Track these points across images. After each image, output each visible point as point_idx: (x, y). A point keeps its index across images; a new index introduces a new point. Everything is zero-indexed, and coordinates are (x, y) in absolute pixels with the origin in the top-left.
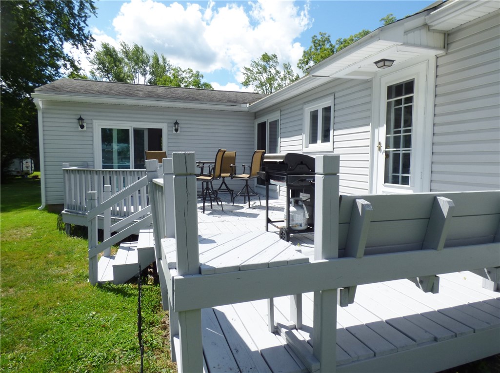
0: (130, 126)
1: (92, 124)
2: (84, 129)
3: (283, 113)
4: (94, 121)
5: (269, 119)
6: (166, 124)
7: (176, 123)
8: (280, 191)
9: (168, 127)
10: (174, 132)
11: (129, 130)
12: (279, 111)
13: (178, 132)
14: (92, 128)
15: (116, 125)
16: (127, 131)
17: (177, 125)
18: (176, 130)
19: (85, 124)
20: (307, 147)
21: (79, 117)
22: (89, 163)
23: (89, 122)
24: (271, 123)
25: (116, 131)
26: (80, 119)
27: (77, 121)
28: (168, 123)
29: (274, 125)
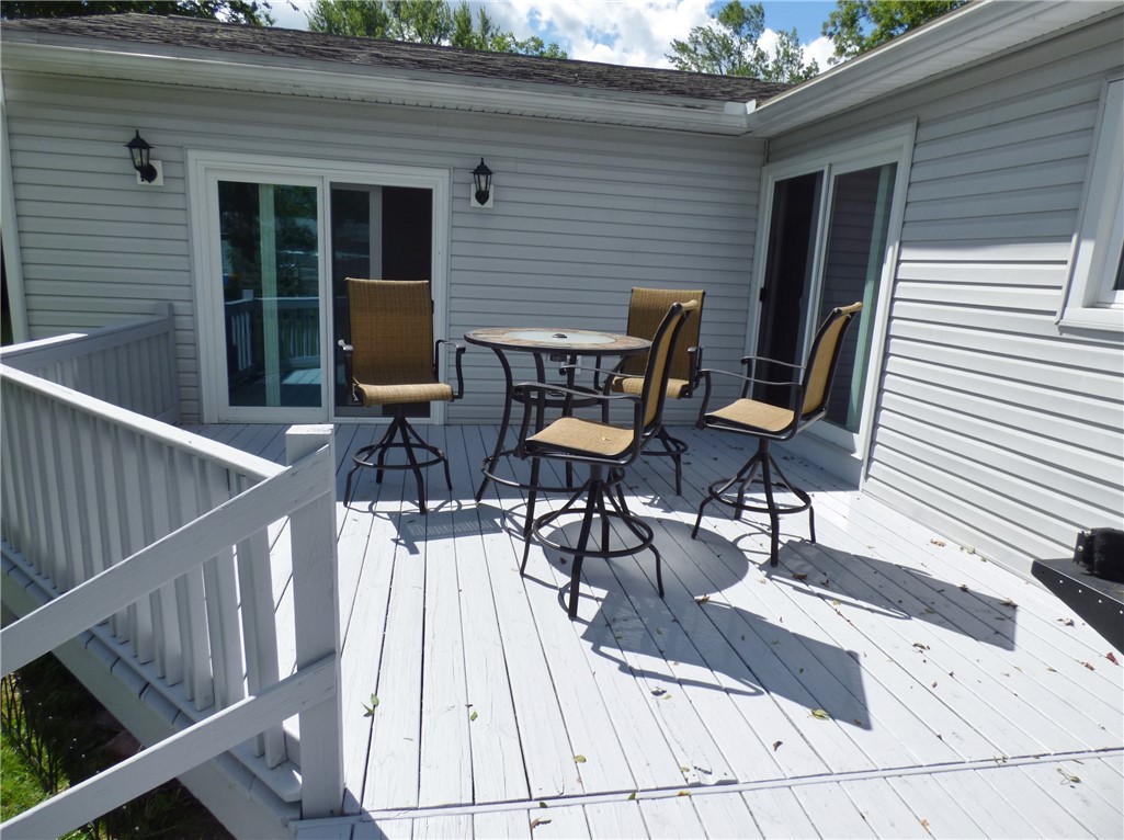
0: (320, 174)
1: (183, 163)
2: (154, 183)
3: (924, 134)
4: (192, 154)
5: (835, 162)
6: (445, 173)
7: (482, 170)
8: (870, 459)
9: (454, 183)
10: (474, 203)
11: (315, 189)
12: (910, 127)
13: (489, 204)
14: (184, 179)
15: (268, 170)
16: (309, 194)
17: (483, 178)
18: (482, 197)
19: (157, 165)
20: (1094, 303)
21: (130, 136)
22: (174, 303)
23: (174, 155)
24: (842, 181)
25: (271, 193)
26: (138, 144)
27: (126, 152)
28: (453, 169)
29: (863, 191)
